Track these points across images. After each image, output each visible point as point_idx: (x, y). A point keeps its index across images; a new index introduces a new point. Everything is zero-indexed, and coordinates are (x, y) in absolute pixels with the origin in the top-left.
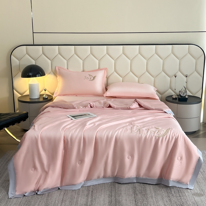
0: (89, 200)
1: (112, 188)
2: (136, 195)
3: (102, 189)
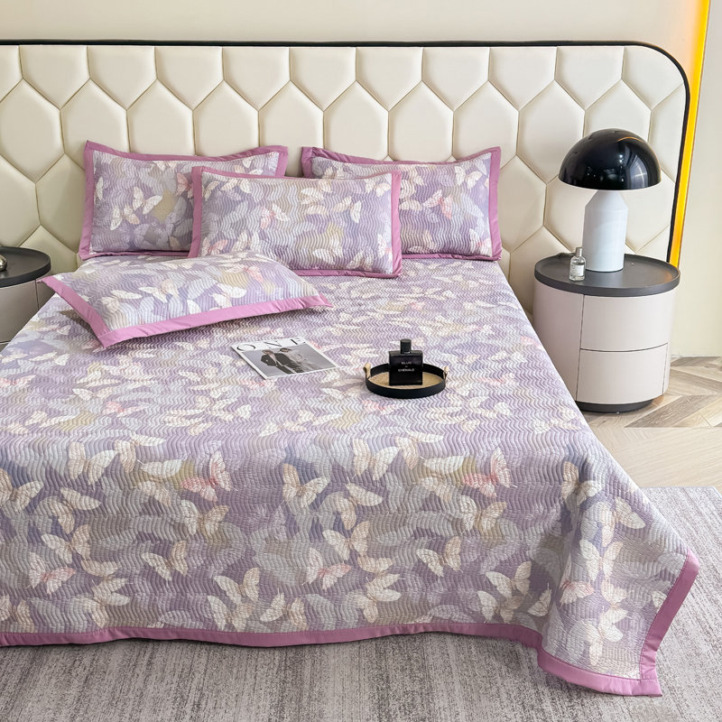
1: (284, 682)
3: (241, 690)
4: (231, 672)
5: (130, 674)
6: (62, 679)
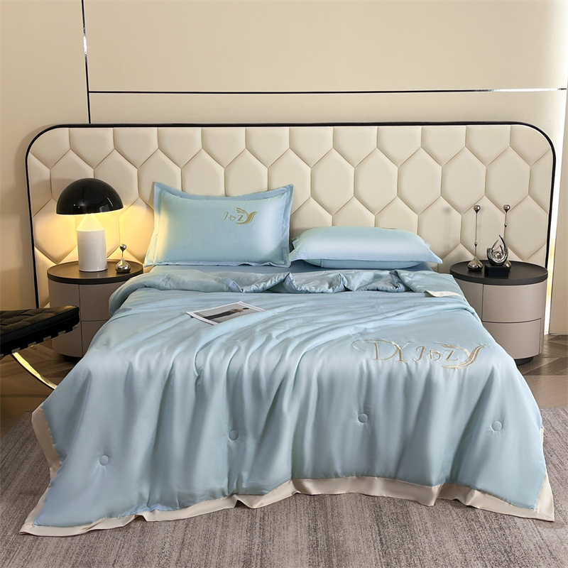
0: (257, 542)
2: (381, 526)
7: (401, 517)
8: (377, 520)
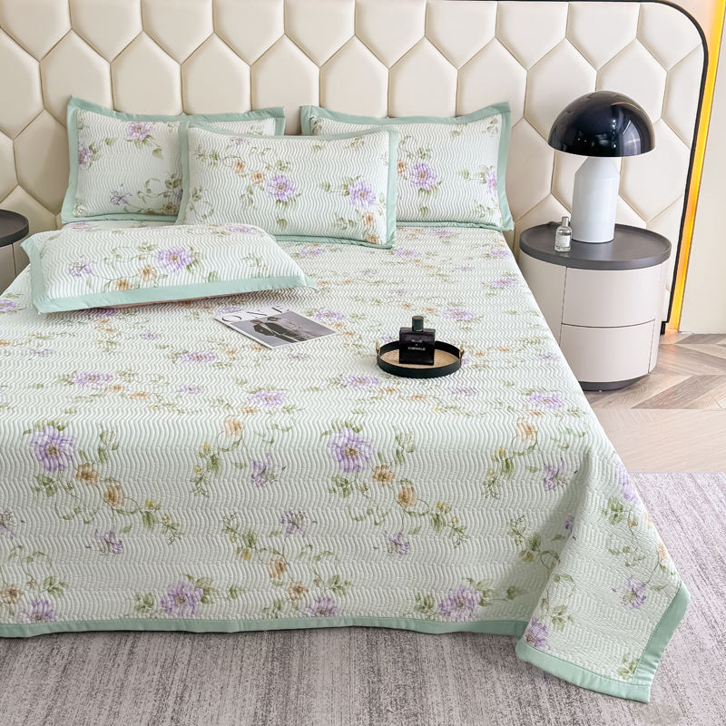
1: (271, 674)
3: (226, 681)
4: (216, 662)
5: (110, 664)
6: (39, 668)
7: (411, 694)
8: (370, 702)
